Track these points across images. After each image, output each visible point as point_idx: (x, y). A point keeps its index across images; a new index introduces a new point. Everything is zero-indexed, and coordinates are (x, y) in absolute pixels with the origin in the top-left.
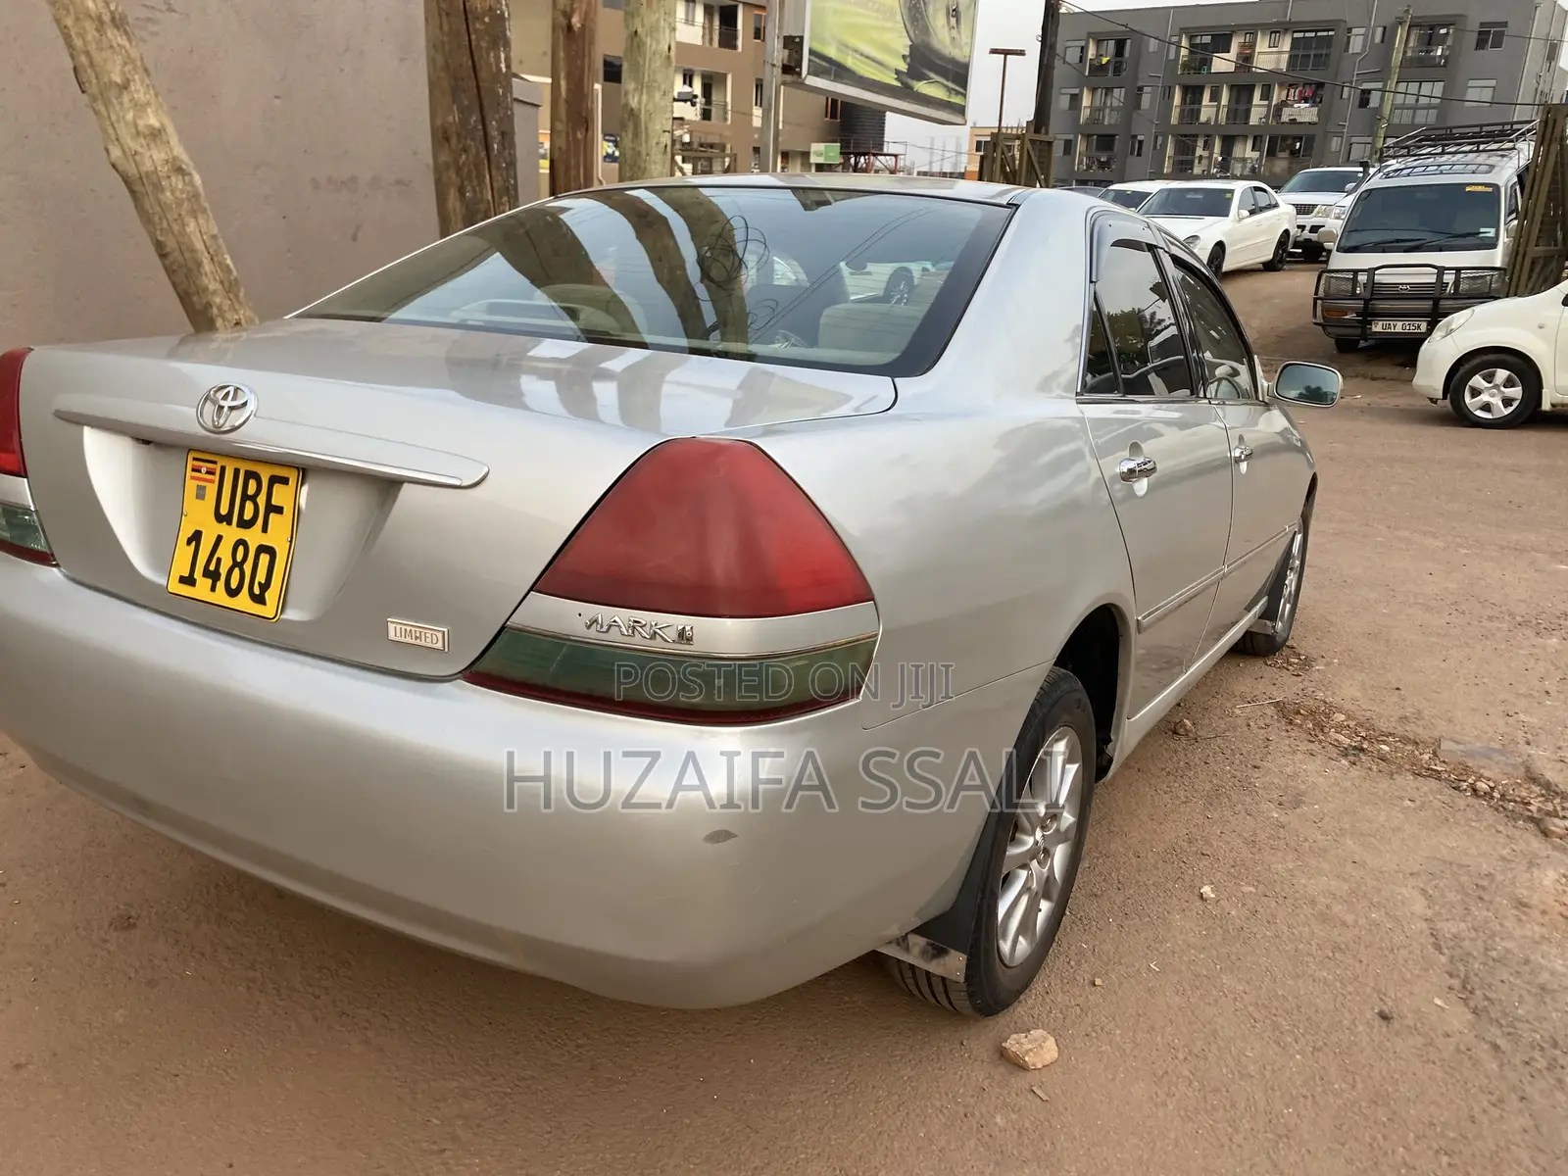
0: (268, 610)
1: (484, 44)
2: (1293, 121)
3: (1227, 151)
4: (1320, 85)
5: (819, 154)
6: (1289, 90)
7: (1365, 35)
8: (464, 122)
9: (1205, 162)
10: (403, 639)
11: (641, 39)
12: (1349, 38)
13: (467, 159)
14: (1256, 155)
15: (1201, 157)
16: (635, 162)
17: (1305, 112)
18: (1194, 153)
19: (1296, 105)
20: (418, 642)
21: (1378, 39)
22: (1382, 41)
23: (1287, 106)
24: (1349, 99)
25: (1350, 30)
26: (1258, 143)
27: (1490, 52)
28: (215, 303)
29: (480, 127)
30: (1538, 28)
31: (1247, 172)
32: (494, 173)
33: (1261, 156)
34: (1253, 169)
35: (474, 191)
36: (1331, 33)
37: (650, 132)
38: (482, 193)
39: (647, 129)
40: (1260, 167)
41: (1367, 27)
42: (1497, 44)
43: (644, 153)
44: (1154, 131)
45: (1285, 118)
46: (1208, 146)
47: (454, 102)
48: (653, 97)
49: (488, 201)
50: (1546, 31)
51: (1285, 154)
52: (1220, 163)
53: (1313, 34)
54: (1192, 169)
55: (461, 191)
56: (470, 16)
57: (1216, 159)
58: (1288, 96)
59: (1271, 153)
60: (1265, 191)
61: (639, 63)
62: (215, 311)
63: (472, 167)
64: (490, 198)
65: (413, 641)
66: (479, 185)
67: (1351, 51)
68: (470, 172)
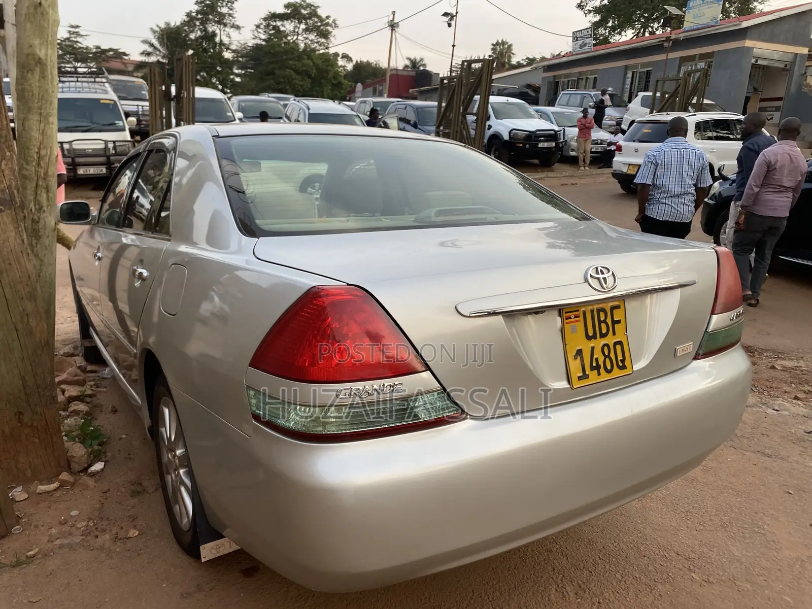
0: (629, 370)
10: (681, 354)
20: (686, 352)
43: (51, 92)
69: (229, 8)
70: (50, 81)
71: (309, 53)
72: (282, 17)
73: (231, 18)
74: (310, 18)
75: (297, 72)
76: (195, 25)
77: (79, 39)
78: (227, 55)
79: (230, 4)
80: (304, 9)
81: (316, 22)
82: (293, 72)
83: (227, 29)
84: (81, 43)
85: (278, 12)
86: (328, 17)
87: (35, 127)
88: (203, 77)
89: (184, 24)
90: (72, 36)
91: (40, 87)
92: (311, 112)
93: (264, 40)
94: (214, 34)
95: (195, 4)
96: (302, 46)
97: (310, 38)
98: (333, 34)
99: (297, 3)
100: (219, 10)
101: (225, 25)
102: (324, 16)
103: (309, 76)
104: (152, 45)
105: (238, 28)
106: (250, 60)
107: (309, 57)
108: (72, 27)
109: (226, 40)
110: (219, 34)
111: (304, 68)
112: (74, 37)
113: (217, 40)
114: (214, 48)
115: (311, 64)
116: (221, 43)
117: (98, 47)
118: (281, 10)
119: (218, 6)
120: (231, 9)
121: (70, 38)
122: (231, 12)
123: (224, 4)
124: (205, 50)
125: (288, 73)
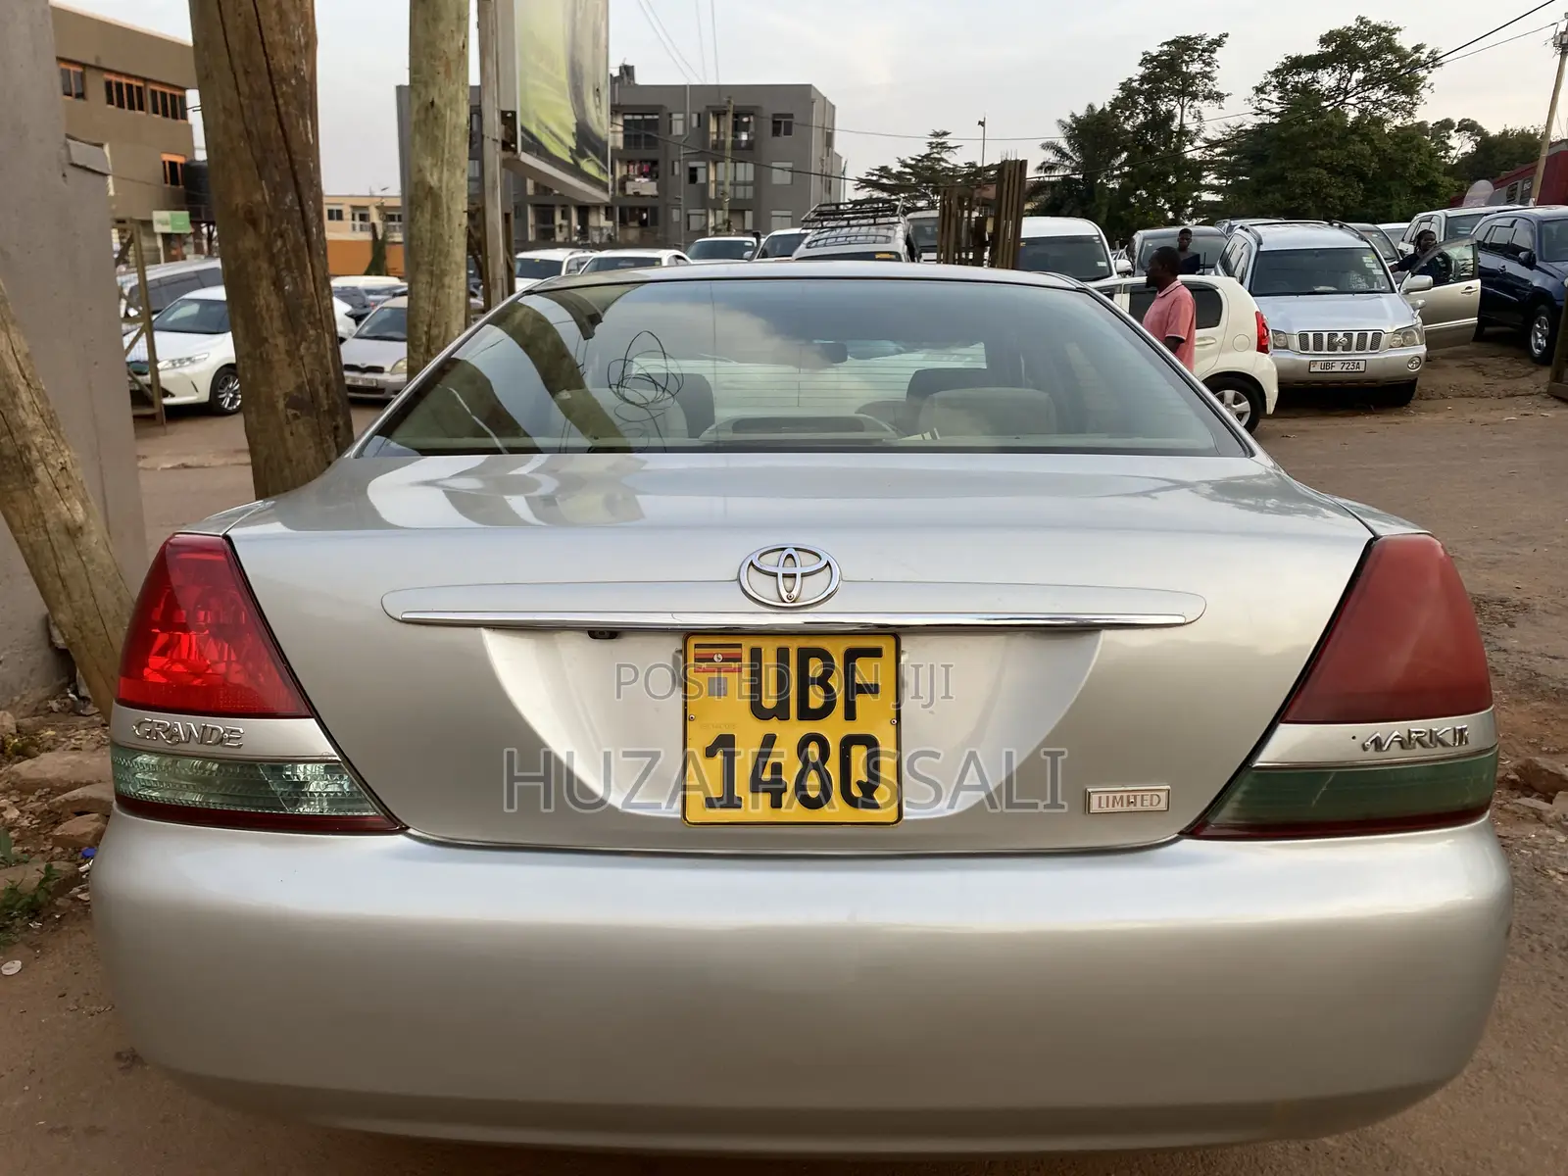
0: (887, 814)
1: (292, 110)
2: (637, 194)
3: (583, 221)
4: (655, 163)
5: (165, 223)
6: (628, 167)
7: (684, 120)
8: (277, 201)
9: (565, 230)
10: (1110, 809)
11: (439, 111)
12: (671, 122)
13: (284, 244)
14: (610, 224)
15: (561, 226)
16: (435, 245)
17: (645, 186)
18: (553, 222)
19: (637, 180)
20: (1132, 808)
21: (695, 124)
22: (699, 126)
23: (629, 180)
24: (680, 175)
25: (670, 115)
26: (609, 211)
27: (783, 138)
28: (35, 445)
29: (298, 208)
30: (816, 119)
31: (604, 239)
32: (315, 262)
33: (615, 224)
34: (609, 237)
35: (296, 284)
36: (656, 117)
37: (452, 212)
38: (304, 287)
39: (449, 209)
40: (615, 235)
41: (685, 113)
42: (788, 132)
43: (446, 238)
44: (512, 201)
45: (630, 191)
46: (565, 216)
47: (261, 177)
48: (455, 174)
49: (312, 294)
50: (822, 122)
51: (635, 224)
52: (579, 232)
53: (640, 117)
54: (554, 237)
55: (277, 284)
56: (275, 77)
57: (575, 228)
58: (628, 171)
59: (623, 222)
60: (683, 259)
61: (437, 137)
62: (35, 454)
63: (291, 255)
64: (313, 290)
65: (1125, 808)
66: (301, 275)
67: (674, 133)
68: (288, 261)
69: (1204, 62)
70: (445, 220)
71: (1367, 127)
72: (1313, 63)
73: (1206, 80)
74: (1376, 57)
75: (1332, 170)
76: (1135, 104)
77: (944, 155)
78: (1192, 153)
79: (1206, 54)
80: (1365, 39)
81: (1390, 63)
82: (1325, 172)
83: (1196, 103)
84: (946, 162)
85: (1305, 54)
86: (1417, 49)
87: (423, 294)
88: (1140, 198)
89: (1116, 104)
90: (935, 150)
91: (431, 232)
92: (1263, 248)
93: (1277, 115)
94: (1170, 116)
95: (1140, 65)
96: (1352, 115)
97: (1374, 98)
98: (1428, 82)
99: (1349, 28)
100: (1184, 69)
101: (1194, 96)
102: (1408, 48)
103: (1362, 177)
104: (1059, 150)
105: (1219, 97)
106: (1245, 157)
107: (1366, 138)
108: (937, 135)
109: (1192, 126)
110: (1179, 116)
111: (1351, 162)
112: (937, 153)
113: (1175, 125)
114: (1167, 142)
115: (1367, 149)
116: (1183, 131)
117: (972, 165)
118: (1313, 49)
119: (1184, 61)
120: (1209, 64)
121: (930, 154)
122: (1208, 69)
123: (1196, 55)
124: (1149, 149)
125: (1312, 176)
